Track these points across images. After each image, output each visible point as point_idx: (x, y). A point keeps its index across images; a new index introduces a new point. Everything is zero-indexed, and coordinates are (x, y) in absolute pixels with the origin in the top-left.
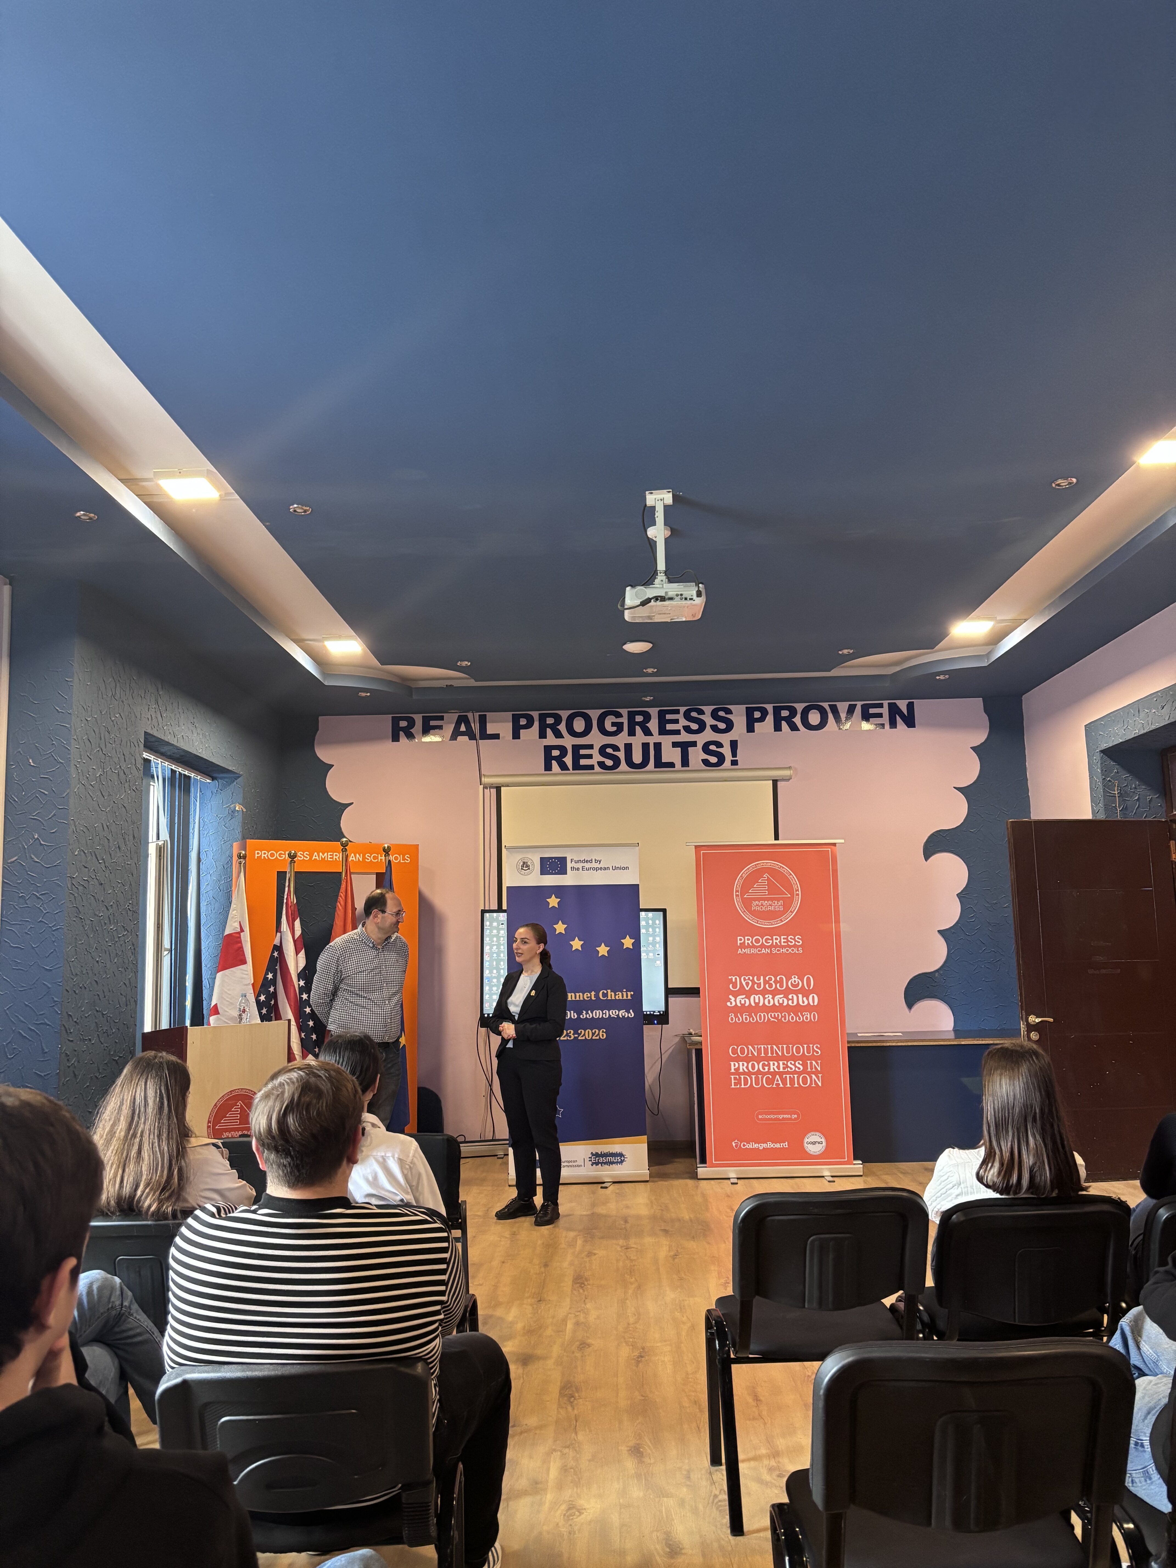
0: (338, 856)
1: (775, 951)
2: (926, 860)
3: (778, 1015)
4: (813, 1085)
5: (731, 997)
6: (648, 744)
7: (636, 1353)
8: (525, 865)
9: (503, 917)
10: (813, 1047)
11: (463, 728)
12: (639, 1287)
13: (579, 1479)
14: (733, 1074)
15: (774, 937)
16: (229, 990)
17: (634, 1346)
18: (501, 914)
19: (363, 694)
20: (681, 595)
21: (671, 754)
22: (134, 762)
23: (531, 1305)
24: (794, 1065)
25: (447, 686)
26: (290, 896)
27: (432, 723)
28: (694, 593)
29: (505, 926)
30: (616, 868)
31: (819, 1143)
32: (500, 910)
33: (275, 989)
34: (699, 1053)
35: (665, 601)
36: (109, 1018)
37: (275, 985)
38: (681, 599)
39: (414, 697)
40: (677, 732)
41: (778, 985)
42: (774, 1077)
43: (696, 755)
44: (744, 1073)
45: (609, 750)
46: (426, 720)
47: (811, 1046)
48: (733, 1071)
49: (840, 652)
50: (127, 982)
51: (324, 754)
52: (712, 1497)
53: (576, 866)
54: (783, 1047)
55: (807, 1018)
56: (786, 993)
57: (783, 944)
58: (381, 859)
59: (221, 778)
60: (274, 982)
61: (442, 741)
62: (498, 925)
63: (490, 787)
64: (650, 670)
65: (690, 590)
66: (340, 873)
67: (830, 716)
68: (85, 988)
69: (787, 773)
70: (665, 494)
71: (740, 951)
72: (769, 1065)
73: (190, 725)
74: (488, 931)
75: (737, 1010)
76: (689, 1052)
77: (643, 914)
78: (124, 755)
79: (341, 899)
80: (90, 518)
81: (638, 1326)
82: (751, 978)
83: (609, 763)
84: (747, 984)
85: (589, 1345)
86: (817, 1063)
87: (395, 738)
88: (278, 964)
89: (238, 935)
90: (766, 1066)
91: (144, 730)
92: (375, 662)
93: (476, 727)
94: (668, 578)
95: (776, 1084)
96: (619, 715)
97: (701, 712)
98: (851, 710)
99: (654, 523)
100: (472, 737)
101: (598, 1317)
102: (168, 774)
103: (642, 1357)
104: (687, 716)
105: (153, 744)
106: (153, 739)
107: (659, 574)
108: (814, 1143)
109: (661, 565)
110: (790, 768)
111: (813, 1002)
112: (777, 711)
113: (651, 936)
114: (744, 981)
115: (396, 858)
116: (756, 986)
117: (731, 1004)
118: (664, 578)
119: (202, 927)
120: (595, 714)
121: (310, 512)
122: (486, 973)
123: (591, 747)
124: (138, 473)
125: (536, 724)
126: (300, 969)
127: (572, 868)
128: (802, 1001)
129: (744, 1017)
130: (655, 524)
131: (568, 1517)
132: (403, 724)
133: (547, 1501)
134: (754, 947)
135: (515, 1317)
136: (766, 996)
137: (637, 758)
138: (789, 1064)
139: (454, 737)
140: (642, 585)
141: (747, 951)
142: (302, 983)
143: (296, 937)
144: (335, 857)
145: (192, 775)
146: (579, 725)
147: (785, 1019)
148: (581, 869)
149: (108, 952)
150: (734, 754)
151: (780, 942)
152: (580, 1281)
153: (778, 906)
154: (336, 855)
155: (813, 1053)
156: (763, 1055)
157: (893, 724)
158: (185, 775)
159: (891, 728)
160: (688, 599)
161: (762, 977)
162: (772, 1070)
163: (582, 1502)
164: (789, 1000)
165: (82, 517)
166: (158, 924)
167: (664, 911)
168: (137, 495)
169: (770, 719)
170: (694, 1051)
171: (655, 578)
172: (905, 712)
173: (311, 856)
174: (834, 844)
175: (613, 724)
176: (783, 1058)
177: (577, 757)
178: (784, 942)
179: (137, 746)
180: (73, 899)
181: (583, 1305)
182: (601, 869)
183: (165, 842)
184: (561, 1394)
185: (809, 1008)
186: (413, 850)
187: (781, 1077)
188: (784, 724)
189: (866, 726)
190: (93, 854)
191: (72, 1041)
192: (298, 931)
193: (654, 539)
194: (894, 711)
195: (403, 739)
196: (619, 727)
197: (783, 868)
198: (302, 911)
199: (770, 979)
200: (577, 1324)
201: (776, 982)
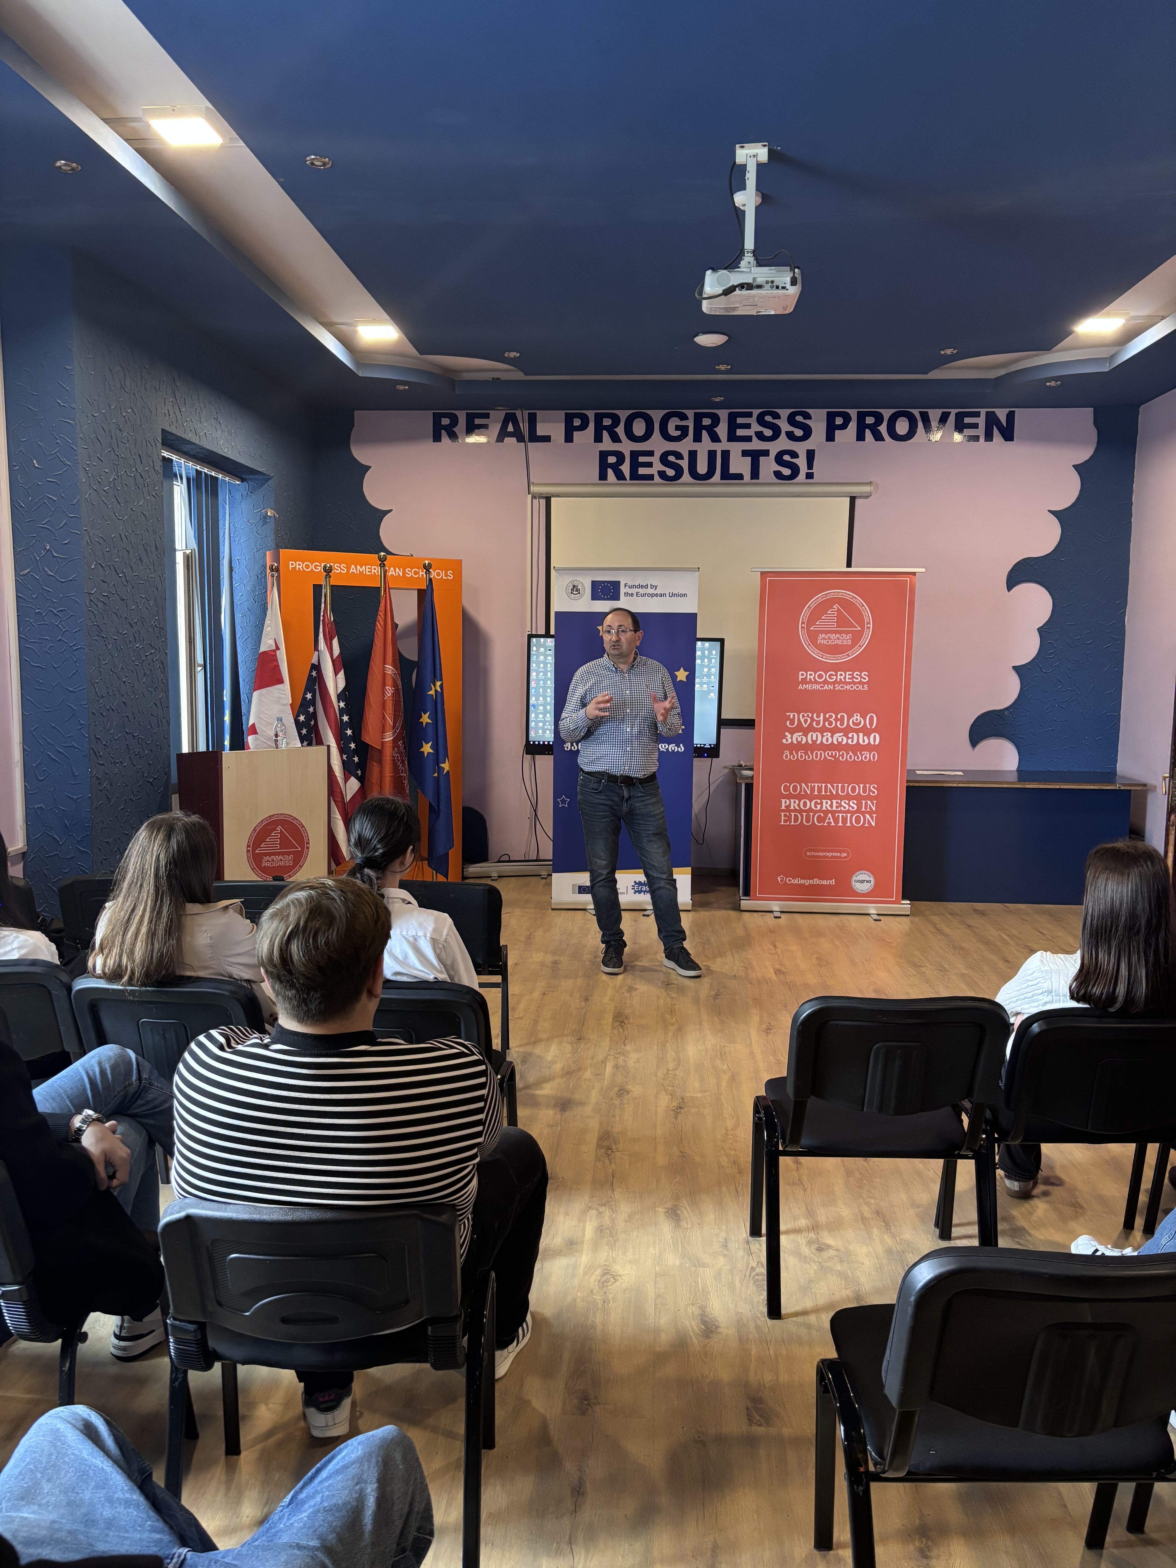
0: (376, 570)
1: (838, 687)
2: (1009, 591)
3: (836, 753)
4: (867, 825)
5: (787, 734)
6: (716, 451)
7: (675, 1104)
8: (575, 589)
9: (551, 642)
10: (869, 787)
11: (510, 428)
12: (680, 1029)
13: (614, 1241)
14: (783, 811)
15: (839, 673)
16: (266, 710)
17: (673, 1095)
18: (549, 640)
19: (401, 388)
20: (772, 282)
21: (740, 465)
22: (152, 464)
23: (571, 1043)
24: (848, 804)
25: (493, 379)
26: (327, 613)
27: (478, 421)
28: (788, 280)
29: (552, 653)
30: (674, 595)
31: (867, 881)
32: (547, 635)
33: (315, 709)
34: (749, 787)
35: (751, 289)
36: (140, 740)
37: (314, 705)
38: (772, 287)
39: (458, 392)
40: (748, 439)
41: (838, 723)
42: (826, 816)
43: (768, 466)
44: (795, 810)
45: (671, 458)
46: (470, 419)
47: (868, 785)
48: (783, 808)
49: (942, 352)
50: (158, 703)
51: (361, 454)
52: (749, 1270)
53: (630, 591)
54: (837, 786)
55: (866, 758)
56: (846, 731)
57: (847, 680)
58: (422, 575)
59: (251, 480)
60: (313, 702)
61: (488, 442)
62: (545, 651)
63: (539, 498)
64: (723, 367)
65: (784, 277)
66: (379, 588)
67: (920, 424)
68: (113, 710)
69: (867, 489)
70: (759, 148)
71: (800, 687)
72: (821, 804)
73: (213, 421)
74: (535, 657)
75: (793, 747)
76: (738, 786)
77: (699, 644)
78: (139, 456)
79: (380, 618)
80: (73, 169)
81: (677, 1072)
82: (810, 715)
83: (671, 472)
84: (806, 721)
85: (628, 1092)
86: (873, 804)
87: (437, 438)
88: (317, 684)
89: (273, 653)
90: (819, 804)
91: (161, 427)
92: (413, 351)
93: (524, 427)
94: (756, 259)
95: (827, 823)
96: (684, 417)
97: (777, 416)
98: (943, 419)
99: (743, 187)
100: (521, 439)
101: (638, 1061)
102: (193, 474)
103: (681, 1108)
104: (761, 421)
105: (171, 442)
106: (173, 438)
107: (746, 255)
108: (862, 882)
109: (749, 243)
110: (870, 483)
111: (875, 742)
112: (861, 417)
113: (706, 667)
114: (803, 719)
115: (438, 574)
116: (814, 723)
117: (787, 741)
118: (752, 259)
119: (237, 640)
120: (657, 415)
121: (330, 164)
122: (533, 700)
123: (651, 453)
124: (125, 111)
125: (592, 426)
126: (340, 690)
127: (626, 594)
128: (863, 740)
129: (799, 754)
130: (744, 189)
131: (603, 1284)
132: (445, 421)
133: (582, 1264)
134: (816, 682)
135: (555, 1056)
136: (825, 734)
137: (702, 468)
138: (843, 803)
139: (500, 439)
140: (725, 269)
141: (809, 687)
142: (342, 704)
143: (334, 658)
144: (373, 571)
145: (220, 476)
146: (639, 428)
147: (843, 758)
148: (635, 595)
149: (135, 672)
150: (810, 465)
151: (845, 678)
152: (620, 1019)
153: (846, 640)
154: (375, 569)
155: (869, 793)
156: (816, 793)
157: (989, 437)
158: (211, 476)
159: (986, 441)
160: (780, 288)
161: (822, 715)
162: (824, 808)
163: (617, 1268)
164: (848, 738)
165: (63, 167)
166: (190, 638)
167: (722, 641)
168: (126, 140)
169: (853, 426)
170: (743, 786)
171: (741, 259)
172: (1004, 421)
173: (348, 568)
174: (914, 574)
175: (678, 428)
176: (837, 796)
177: (635, 465)
178: (849, 679)
179: (154, 445)
180: (93, 617)
181: (622, 1047)
182: (656, 595)
183: (193, 551)
184: (599, 1146)
185: (869, 748)
186: (456, 566)
187: (833, 817)
188: (868, 433)
189: (958, 437)
190: (112, 568)
191: (102, 764)
192: (337, 651)
193: (742, 208)
194: (992, 421)
195: (445, 440)
196: (684, 431)
197: (855, 598)
198: (339, 629)
199: (831, 717)
200: (616, 1067)
201: (836, 720)
